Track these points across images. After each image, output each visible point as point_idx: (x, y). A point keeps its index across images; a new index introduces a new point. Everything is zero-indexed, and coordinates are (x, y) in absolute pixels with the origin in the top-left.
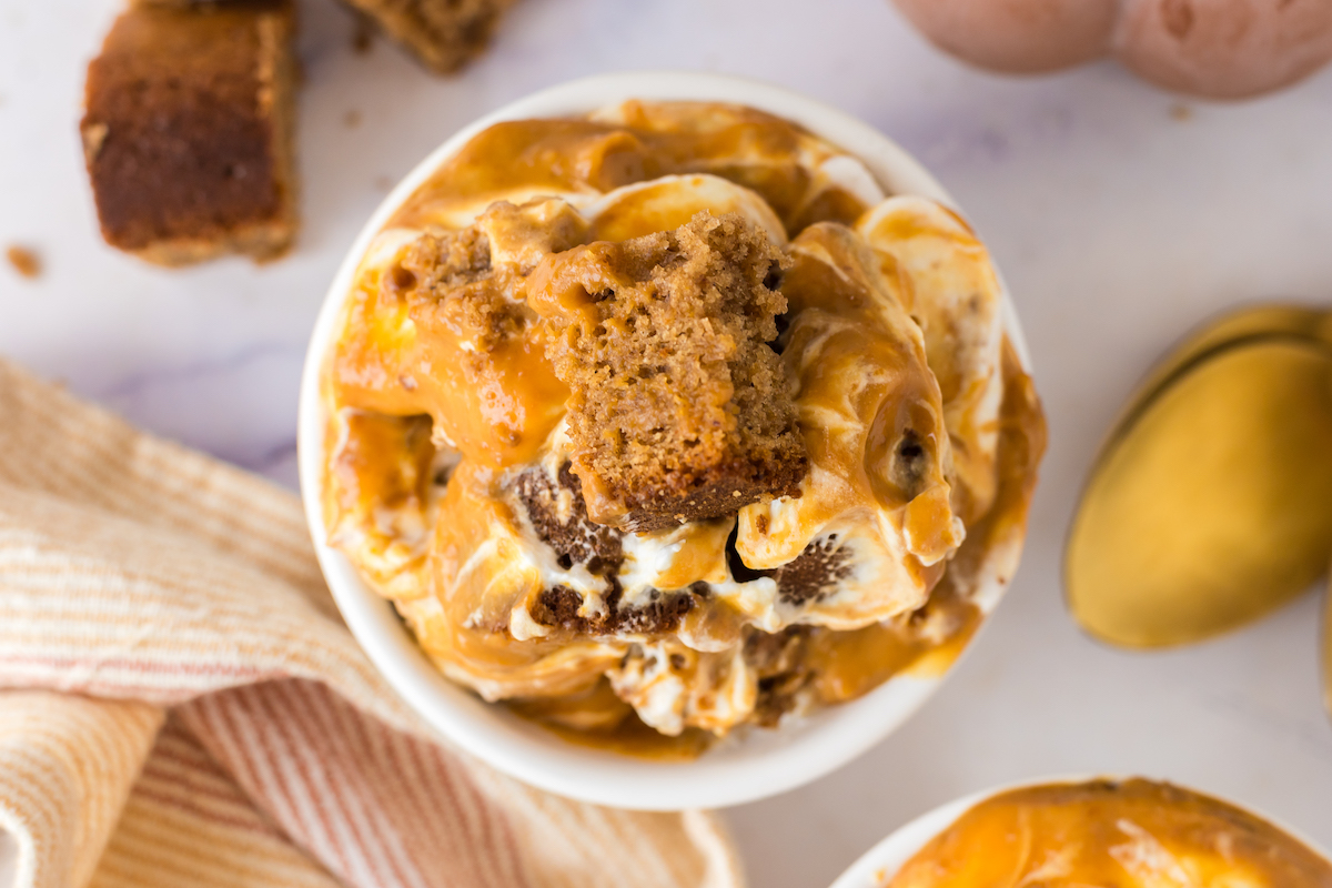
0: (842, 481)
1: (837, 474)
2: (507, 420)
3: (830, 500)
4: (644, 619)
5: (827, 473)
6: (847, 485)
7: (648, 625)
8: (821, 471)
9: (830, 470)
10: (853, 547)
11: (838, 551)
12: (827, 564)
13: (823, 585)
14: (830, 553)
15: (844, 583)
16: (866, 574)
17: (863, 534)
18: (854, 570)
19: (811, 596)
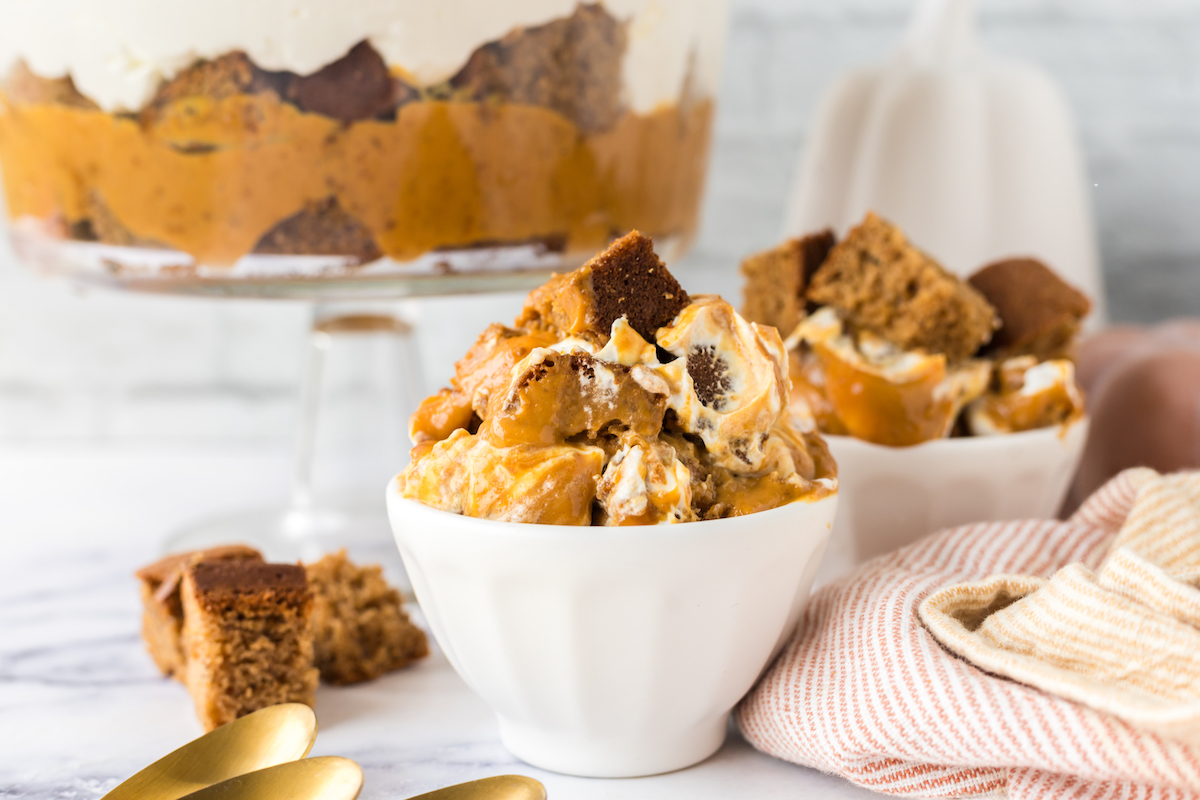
10: (727, 360)
11: (719, 360)
12: (714, 370)
13: (715, 392)
14: (715, 360)
15: (728, 394)
16: (739, 386)
17: (730, 346)
18: (731, 384)
19: (710, 401)
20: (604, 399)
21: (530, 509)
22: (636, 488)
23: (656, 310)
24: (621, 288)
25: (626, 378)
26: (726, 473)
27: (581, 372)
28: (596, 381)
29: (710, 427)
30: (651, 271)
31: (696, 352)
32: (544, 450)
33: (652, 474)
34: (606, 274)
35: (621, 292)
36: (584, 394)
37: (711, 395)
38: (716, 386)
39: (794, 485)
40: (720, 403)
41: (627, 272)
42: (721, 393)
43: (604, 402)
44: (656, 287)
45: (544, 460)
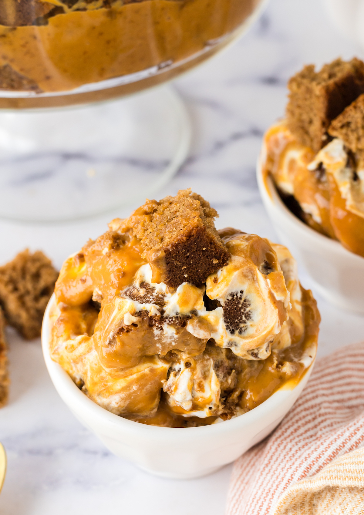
0: (242, 258)
1: (241, 256)
2: (120, 267)
3: (238, 265)
4: (174, 319)
5: (237, 256)
6: (244, 259)
7: (176, 322)
8: (234, 256)
9: (238, 255)
10: (250, 299)
11: (245, 301)
12: (241, 308)
13: (240, 323)
14: (242, 301)
15: (249, 323)
16: (256, 317)
17: (253, 290)
18: (251, 315)
19: (237, 329)
20: (169, 341)
21: (123, 399)
22: (185, 398)
23: (206, 269)
24: (184, 261)
25: (182, 331)
26: (245, 362)
27: (155, 328)
28: (164, 333)
29: (236, 345)
30: (204, 249)
31: (230, 298)
32: (131, 369)
33: (196, 387)
34: (174, 255)
35: (184, 263)
36: (156, 338)
37: (238, 325)
38: (241, 319)
39: (285, 373)
40: (243, 329)
41: (188, 251)
42: (244, 322)
43: (169, 342)
44: (207, 257)
45: (131, 375)
